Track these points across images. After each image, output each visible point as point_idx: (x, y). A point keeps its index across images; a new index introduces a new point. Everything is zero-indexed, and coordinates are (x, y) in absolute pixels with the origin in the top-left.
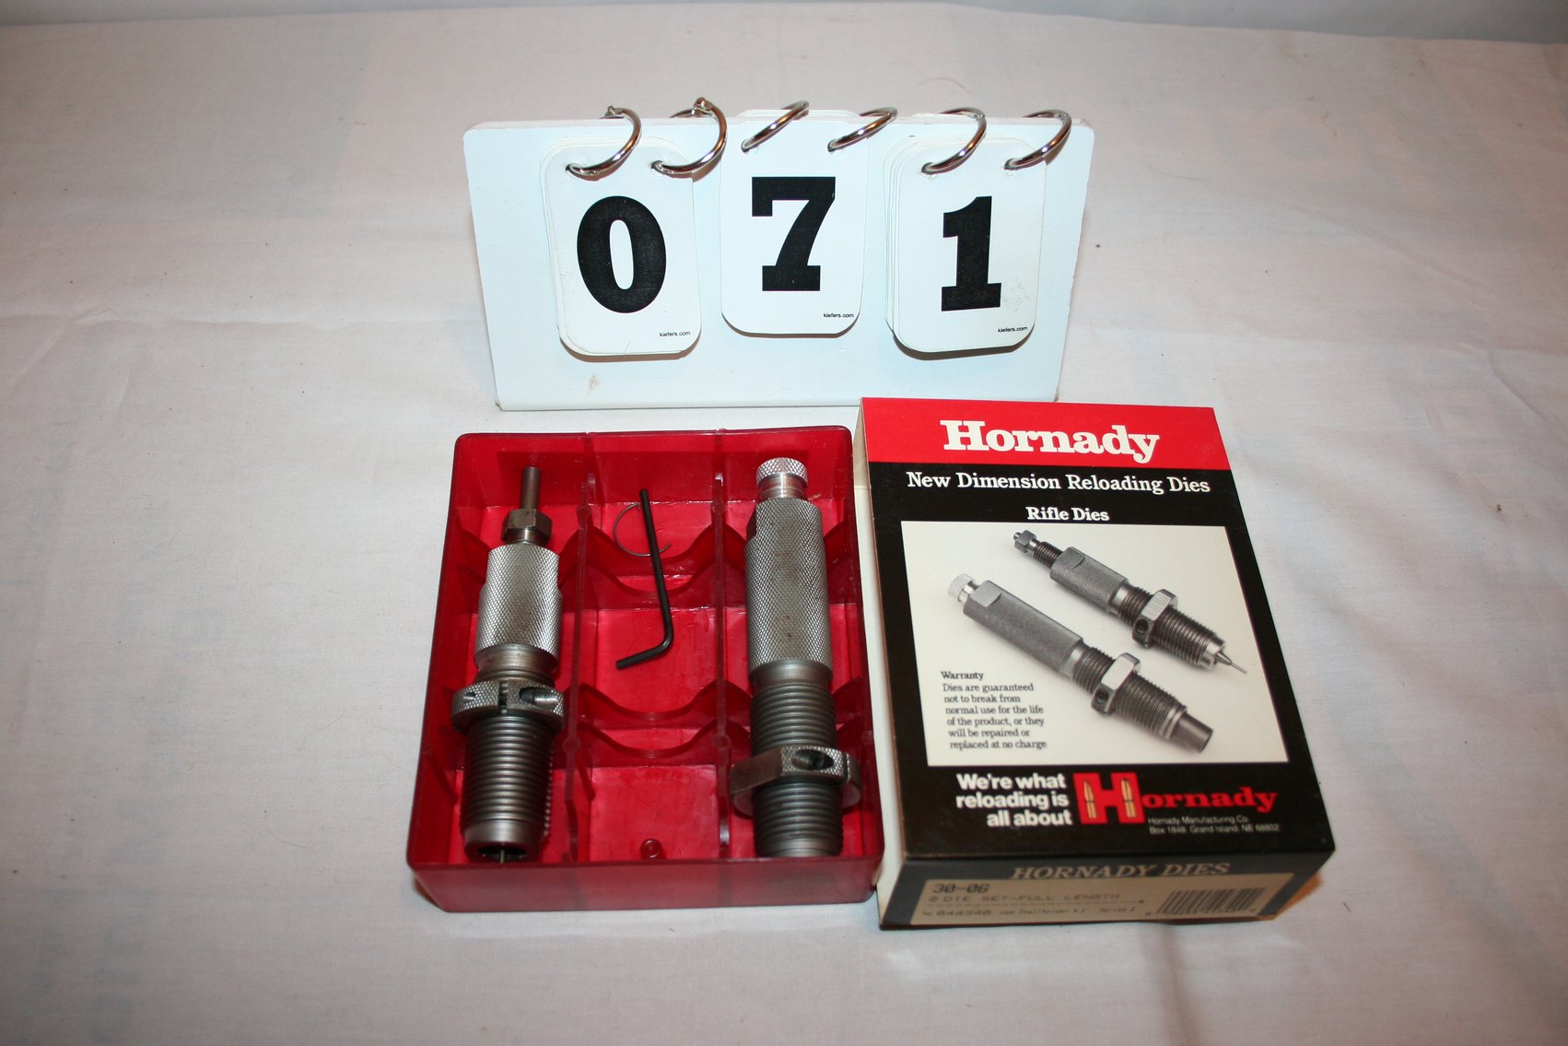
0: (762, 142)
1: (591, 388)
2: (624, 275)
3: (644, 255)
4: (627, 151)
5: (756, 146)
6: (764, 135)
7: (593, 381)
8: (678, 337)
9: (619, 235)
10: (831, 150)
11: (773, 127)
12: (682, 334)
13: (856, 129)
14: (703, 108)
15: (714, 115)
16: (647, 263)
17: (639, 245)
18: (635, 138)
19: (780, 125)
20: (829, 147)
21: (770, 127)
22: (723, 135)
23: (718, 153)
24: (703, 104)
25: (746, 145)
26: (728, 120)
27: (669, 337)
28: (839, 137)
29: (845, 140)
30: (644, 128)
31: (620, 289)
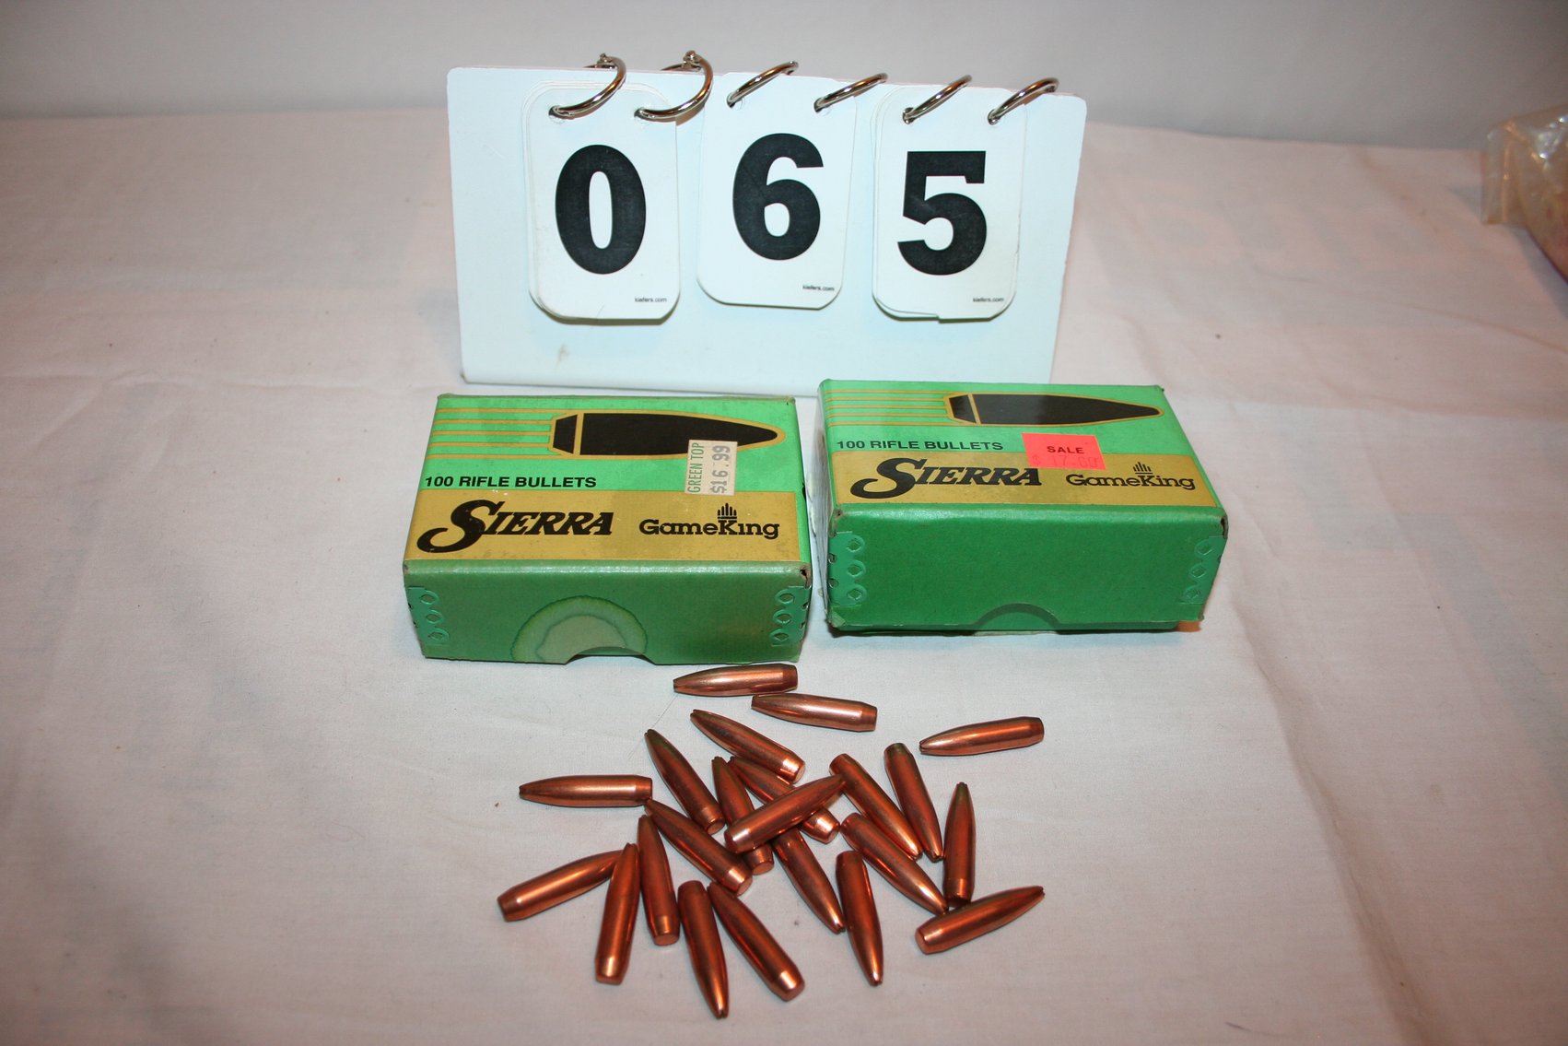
0: (746, 95)
1: (560, 359)
2: (602, 232)
4: (607, 93)
5: (740, 99)
6: (748, 87)
7: (563, 352)
8: (654, 303)
9: (600, 187)
11: (758, 80)
12: (658, 300)
13: (842, 87)
14: (693, 63)
15: (702, 70)
16: (626, 221)
17: (619, 200)
18: (618, 82)
19: (767, 78)
20: (816, 107)
21: (755, 78)
22: (707, 86)
23: (698, 103)
24: (692, 57)
25: (731, 99)
26: (714, 73)
28: (826, 94)
29: (831, 97)
30: (629, 75)
31: (597, 248)
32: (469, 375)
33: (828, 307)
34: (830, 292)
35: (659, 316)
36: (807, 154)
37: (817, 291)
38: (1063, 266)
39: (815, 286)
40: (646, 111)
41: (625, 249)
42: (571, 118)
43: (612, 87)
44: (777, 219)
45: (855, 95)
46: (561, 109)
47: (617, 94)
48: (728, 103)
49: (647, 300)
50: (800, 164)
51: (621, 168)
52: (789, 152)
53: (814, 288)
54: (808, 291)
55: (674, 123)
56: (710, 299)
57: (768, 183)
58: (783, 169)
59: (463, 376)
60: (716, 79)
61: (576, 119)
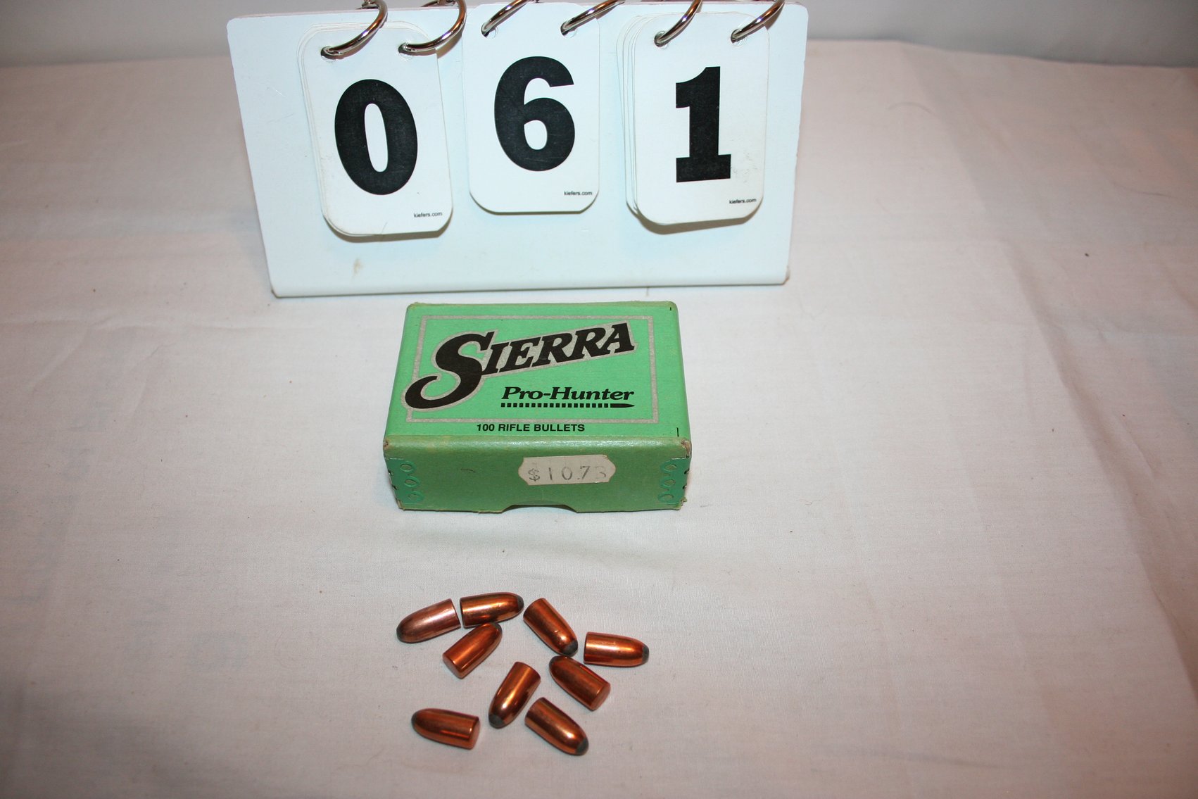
0: (498, 24)
1: (356, 272)
2: (379, 158)
3: (397, 139)
4: (372, 30)
5: (493, 29)
6: (499, 17)
7: (357, 265)
8: (432, 218)
9: (373, 117)
10: (564, 33)
11: (508, 9)
12: (435, 215)
13: (586, 10)
16: (400, 145)
17: (391, 126)
18: (379, 21)
19: (516, 7)
20: (562, 30)
21: (506, 8)
22: (461, 20)
23: (456, 33)
25: (485, 28)
26: (467, 5)
27: (422, 218)
28: (570, 18)
29: (575, 20)
30: (391, 13)
31: (375, 171)
32: (279, 292)
33: (588, 210)
34: (589, 196)
35: (436, 228)
36: (558, 74)
37: (577, 196)
38: (795, 158)
39: (575, 191)
40: (409, 46)
41: (402, 171)
42: (341, 57)
43: (374, 25)
44: (536, 134)
45: (598, 17)
46: (331, 49)
47: (380, 32)
48: (483, 33)
49: (424, 215)
50: (553, 83)
51: (391, 99)
52: (542, 74)
53: (574, 194)
54: (568, 196)
55: (435, 54)
56: (482, 211)
57: (525, 103)
58: (537, 89)
59: (273, 292)
60: (469, 10)
61: (345, 58)
